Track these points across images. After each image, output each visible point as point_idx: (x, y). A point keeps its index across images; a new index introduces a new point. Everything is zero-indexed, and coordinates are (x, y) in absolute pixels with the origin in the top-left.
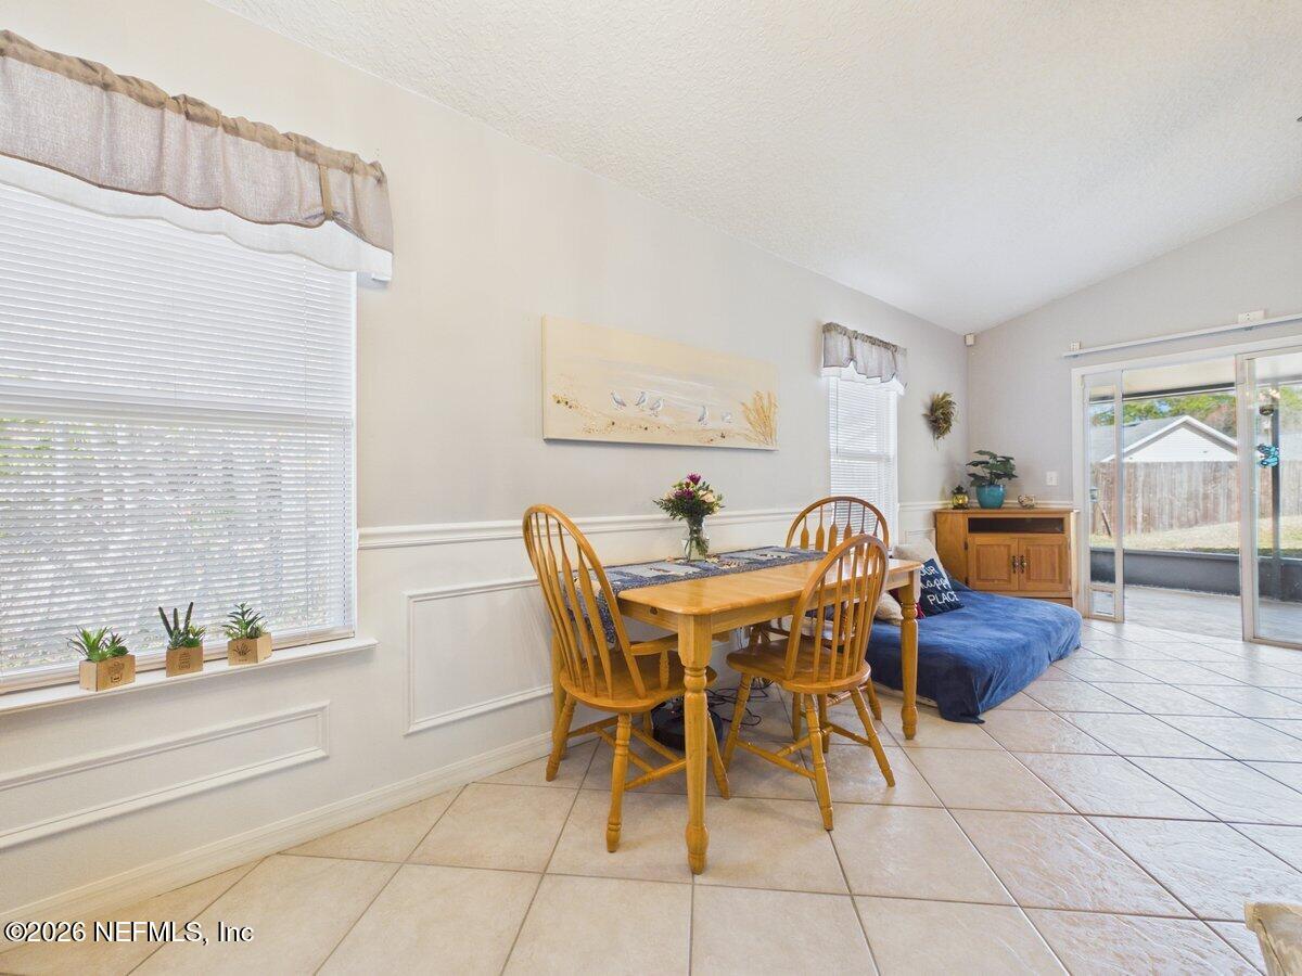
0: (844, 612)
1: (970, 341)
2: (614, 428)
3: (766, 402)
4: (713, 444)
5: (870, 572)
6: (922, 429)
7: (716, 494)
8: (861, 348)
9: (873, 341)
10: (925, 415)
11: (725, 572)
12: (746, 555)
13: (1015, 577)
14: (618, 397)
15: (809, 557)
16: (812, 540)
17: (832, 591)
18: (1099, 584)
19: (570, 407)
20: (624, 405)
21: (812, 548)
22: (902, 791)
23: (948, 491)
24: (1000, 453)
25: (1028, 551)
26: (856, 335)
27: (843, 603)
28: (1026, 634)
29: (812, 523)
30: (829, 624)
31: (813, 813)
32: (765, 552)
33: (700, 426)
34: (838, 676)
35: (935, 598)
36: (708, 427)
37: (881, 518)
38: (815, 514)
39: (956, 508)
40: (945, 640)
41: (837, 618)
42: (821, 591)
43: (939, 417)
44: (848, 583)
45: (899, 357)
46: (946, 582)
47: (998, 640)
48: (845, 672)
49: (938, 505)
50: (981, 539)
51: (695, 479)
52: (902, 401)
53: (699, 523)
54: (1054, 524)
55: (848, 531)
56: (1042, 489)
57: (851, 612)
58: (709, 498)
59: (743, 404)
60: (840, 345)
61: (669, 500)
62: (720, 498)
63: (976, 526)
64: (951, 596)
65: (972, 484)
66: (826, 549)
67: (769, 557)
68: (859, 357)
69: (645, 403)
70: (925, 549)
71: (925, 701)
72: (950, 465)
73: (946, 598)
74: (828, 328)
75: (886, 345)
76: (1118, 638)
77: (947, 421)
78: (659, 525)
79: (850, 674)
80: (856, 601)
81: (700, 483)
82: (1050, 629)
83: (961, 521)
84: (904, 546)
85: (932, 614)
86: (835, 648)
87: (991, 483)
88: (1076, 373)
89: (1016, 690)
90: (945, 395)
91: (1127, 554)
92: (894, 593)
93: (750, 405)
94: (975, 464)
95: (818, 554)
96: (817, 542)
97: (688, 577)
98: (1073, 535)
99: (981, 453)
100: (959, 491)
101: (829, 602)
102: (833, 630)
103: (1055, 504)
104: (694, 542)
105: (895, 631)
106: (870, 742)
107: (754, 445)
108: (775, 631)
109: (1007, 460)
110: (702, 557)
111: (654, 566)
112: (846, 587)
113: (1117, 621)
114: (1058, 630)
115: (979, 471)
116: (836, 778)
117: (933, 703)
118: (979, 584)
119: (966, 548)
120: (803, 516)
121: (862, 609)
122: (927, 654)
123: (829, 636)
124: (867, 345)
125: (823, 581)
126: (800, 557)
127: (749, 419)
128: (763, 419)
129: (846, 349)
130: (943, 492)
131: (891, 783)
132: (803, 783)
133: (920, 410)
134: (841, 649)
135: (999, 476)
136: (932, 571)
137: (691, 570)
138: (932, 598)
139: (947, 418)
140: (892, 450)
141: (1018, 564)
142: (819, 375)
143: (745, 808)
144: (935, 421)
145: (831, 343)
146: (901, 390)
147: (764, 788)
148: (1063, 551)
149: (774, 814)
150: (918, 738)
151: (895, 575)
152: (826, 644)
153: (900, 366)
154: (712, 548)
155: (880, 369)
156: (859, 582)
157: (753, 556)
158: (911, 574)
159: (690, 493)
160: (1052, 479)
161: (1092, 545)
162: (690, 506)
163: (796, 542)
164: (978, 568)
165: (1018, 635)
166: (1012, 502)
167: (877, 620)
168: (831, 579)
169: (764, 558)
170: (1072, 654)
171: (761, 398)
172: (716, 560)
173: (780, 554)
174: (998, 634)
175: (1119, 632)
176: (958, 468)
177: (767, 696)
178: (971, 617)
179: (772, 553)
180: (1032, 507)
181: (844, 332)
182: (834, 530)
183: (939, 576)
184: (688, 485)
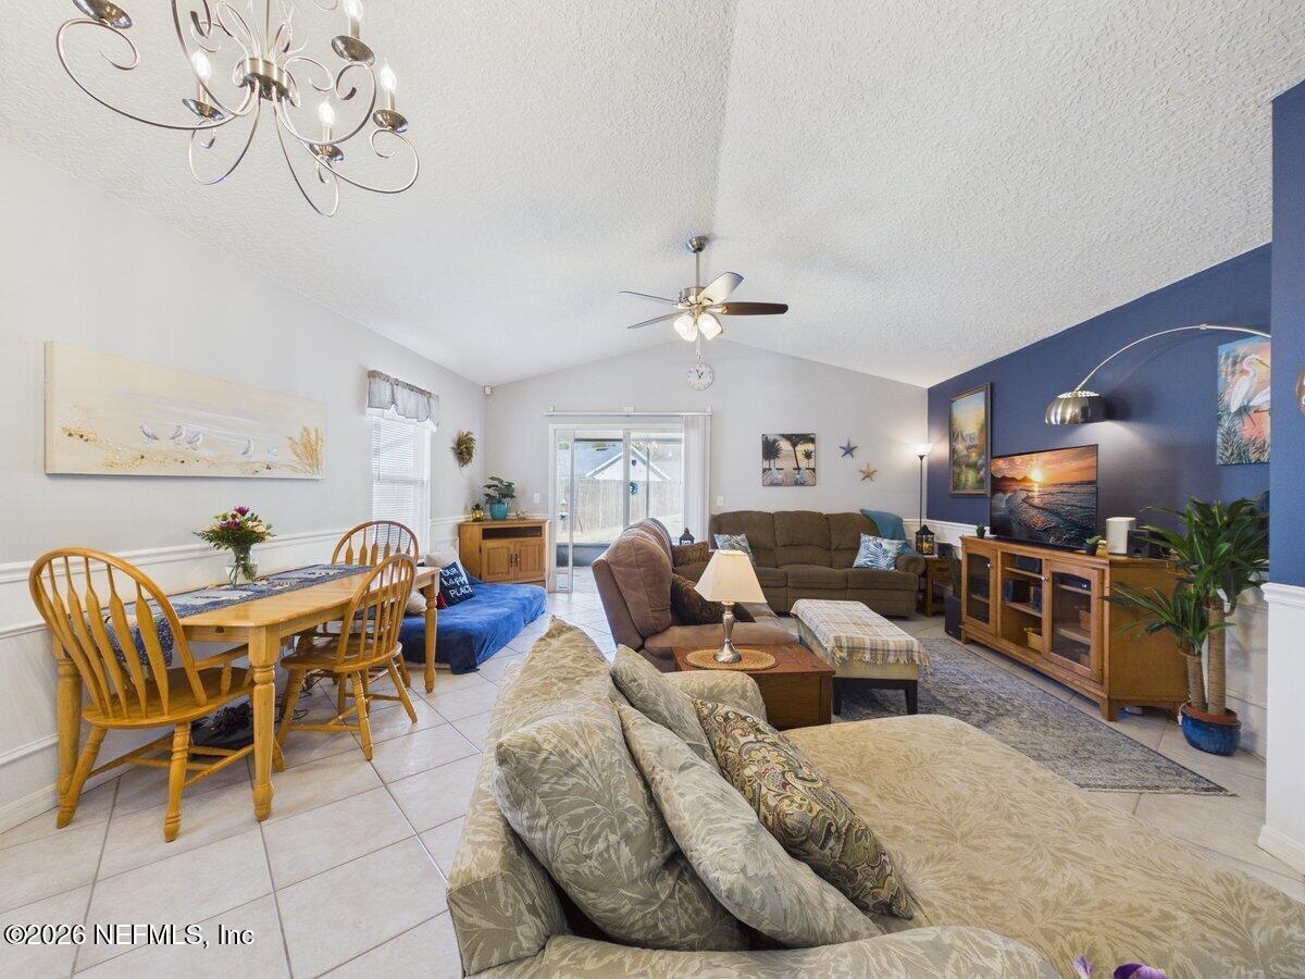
0: (383, 610)
1: (488, 391)
2: (145, 461)
3: (313, 436)
4: (257, 475)
5: (403, 578)
6: (451, 458)
7: (265, 523)
8: (401, 393)
9: (412, 388)
10: (453, 448)
11: (280, 592)
12: (296, 575)
13: (512, 570)
14: (149, 431)
15: (355, 572)
16: (356, 556)
17: (375, 595)
18: (561, 568)
19: (86, 440)
20: (156, 438)
21: (356, 563)
22: (421, 722)
23: (469, 508)
24: (506, 479)
25: (520, 551)
26: (397, 383)
27: (383, 603)
28: (510, 608)
29: (357, 542)
30: (371, 622)
31: (360, 755)
32: (312, 570)
33: (244, 459)
34: (379, 654)
35: (455, 591)
36: (253, 459)
37: (413, 537)
38: (359, 535)
39: (475, 520)
40: (457, 621)
41: (378, 618)
42: (367, 595)
43: (463, 450)
44: (387, 587)
45: (432, 401)
46: (464, 579)
47: (493, 614)
48: (383, 651)
49: (461, 519)
50: (491, 544)
51: (242, 512)
52: (434, 437)
53: (246, 551)
54: (536, 531)
55: (387, 548)
56: (530, 506)
57: (388, 610)
58: (260, 529)
59: (290, 438)
60: (384, 390)
61: (213, 531)
62: (269, 527)
63: (488, 534)
64: (467, 589)
65: (487, 502)
66: (368, 564)
67: (317, 575)
68: (399, 402)
69: (182, 437)
70: (450, 555)
71: (443, 666)
72: (471, 486)
73: (463, 591)
74: (373, 374)
75: (422, 392)
76: (569, 602)
77: (470, 454)
78: (196, 554)
79: (387, 650)
80: (392, 601)
81: (248, 515)
82: (526, 602)
83: (477, 530)
84: (434, 554)
85: (453, 604)
86: (376, 638)
87: (499, 502)
88: (552, 427)
89: (502, 646)
90: (469, 433)
91: (575, 546)
92: (422, 591)
93: (297, 441)
94: (489, 487)
95: (362, 568)
96: (361, 558)
97: (244, 600)
98: (547, 537)
99: (493, 479)
100: (477, 507)
101: (372, 604)
102: (374, 626)
103: (538, 516)
104: (240, 569)
105: (422, 620)
106: (401, 698)
107: (302, 476)
108: (321, 635)
109: (510, 485)
110: (249, 581)
111: (197, 594)
112: (385, 592)
113: (569, 592)
114: (531, 603)
115: (492, 492)
116: (375, 730)
117: (448, 666)
118: (489, 578)
119: (480, 551)
120: (349, 536)
121: (396, 607)
122: (443, 632)
123: (370, 631)
124: (406, 391)
125: (368, 588)
126: (347, 572)
127: (295, 453)
128: (309, 451)
129: (388, 393)
130: (466, 508)
131: (414, 720)
132: (350, 741)
133: (449, 444)
134: (380, 638)
135: (505, 496)
136: (454, 571)
137: (244, 594)
138: (452, 593)
139: (469, 451)
140: (426, 475)
141: (514, 560)
142: (363, 413)
143: (299, 771)
144: (461, 453)
145: (375, 388)
146: (434, 428)
147: (316, 754)
148: (541, 547)
149: (324, 766)
150: (435, 690)
151: (421, 579)
152: (369, 636)
153: (433, 410)
154: (259, 572)
155: (417, 412)
156: (395, 587)
157: (302, 575)
158: (433, 577)
159: (237, 524)
160: (537, 498)
161: (558, 541)
162: (237, 535)
163: (342, 558)
164: (488, 565)
165: (506, 610)
166: (512, 515)
167: (408, 614)
168: (375, 587)
169: (314, 577)
170: (539, 618)
171: (308, 434)
172: (265, 582)
173: (328, 571)
174: (494, 611)
175: (570, 598)
176: (477, 489)
177: (311, 694)
178: (480, 602)
179: (321, 571)
180: (525, 519)
181: (387, 379)
182: (375, 548)
183: (459, 575)
184: (234, 516)
